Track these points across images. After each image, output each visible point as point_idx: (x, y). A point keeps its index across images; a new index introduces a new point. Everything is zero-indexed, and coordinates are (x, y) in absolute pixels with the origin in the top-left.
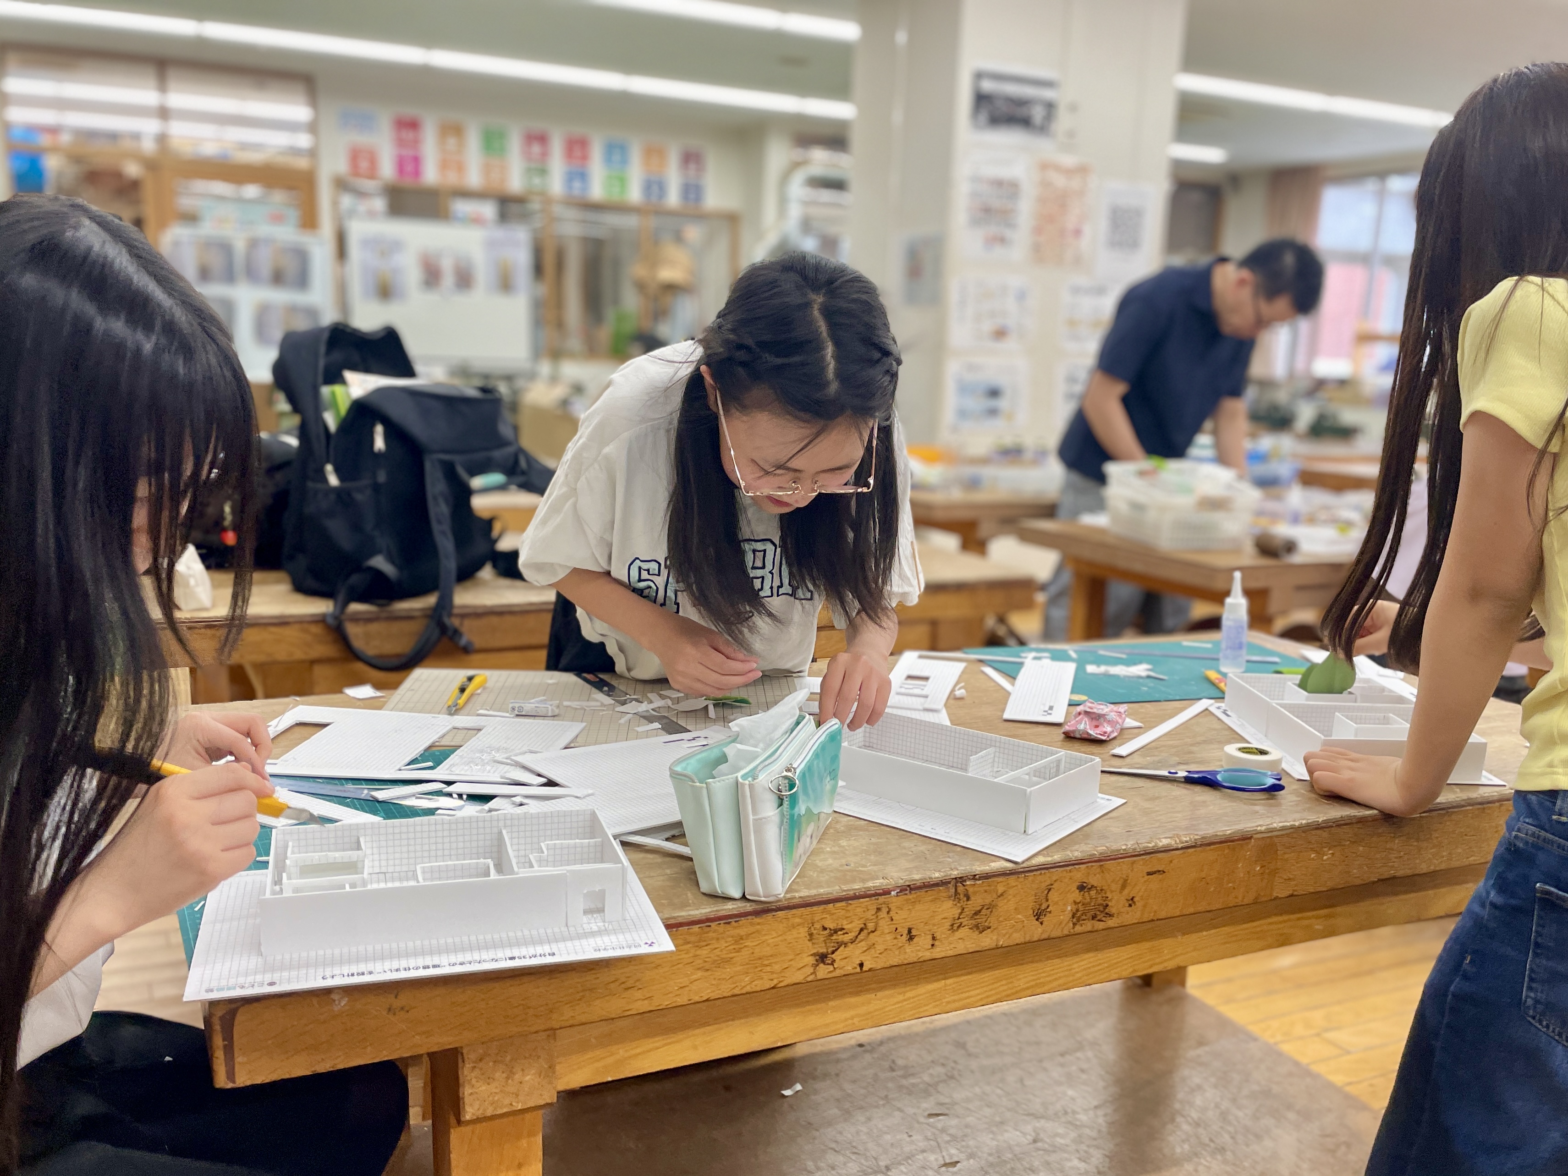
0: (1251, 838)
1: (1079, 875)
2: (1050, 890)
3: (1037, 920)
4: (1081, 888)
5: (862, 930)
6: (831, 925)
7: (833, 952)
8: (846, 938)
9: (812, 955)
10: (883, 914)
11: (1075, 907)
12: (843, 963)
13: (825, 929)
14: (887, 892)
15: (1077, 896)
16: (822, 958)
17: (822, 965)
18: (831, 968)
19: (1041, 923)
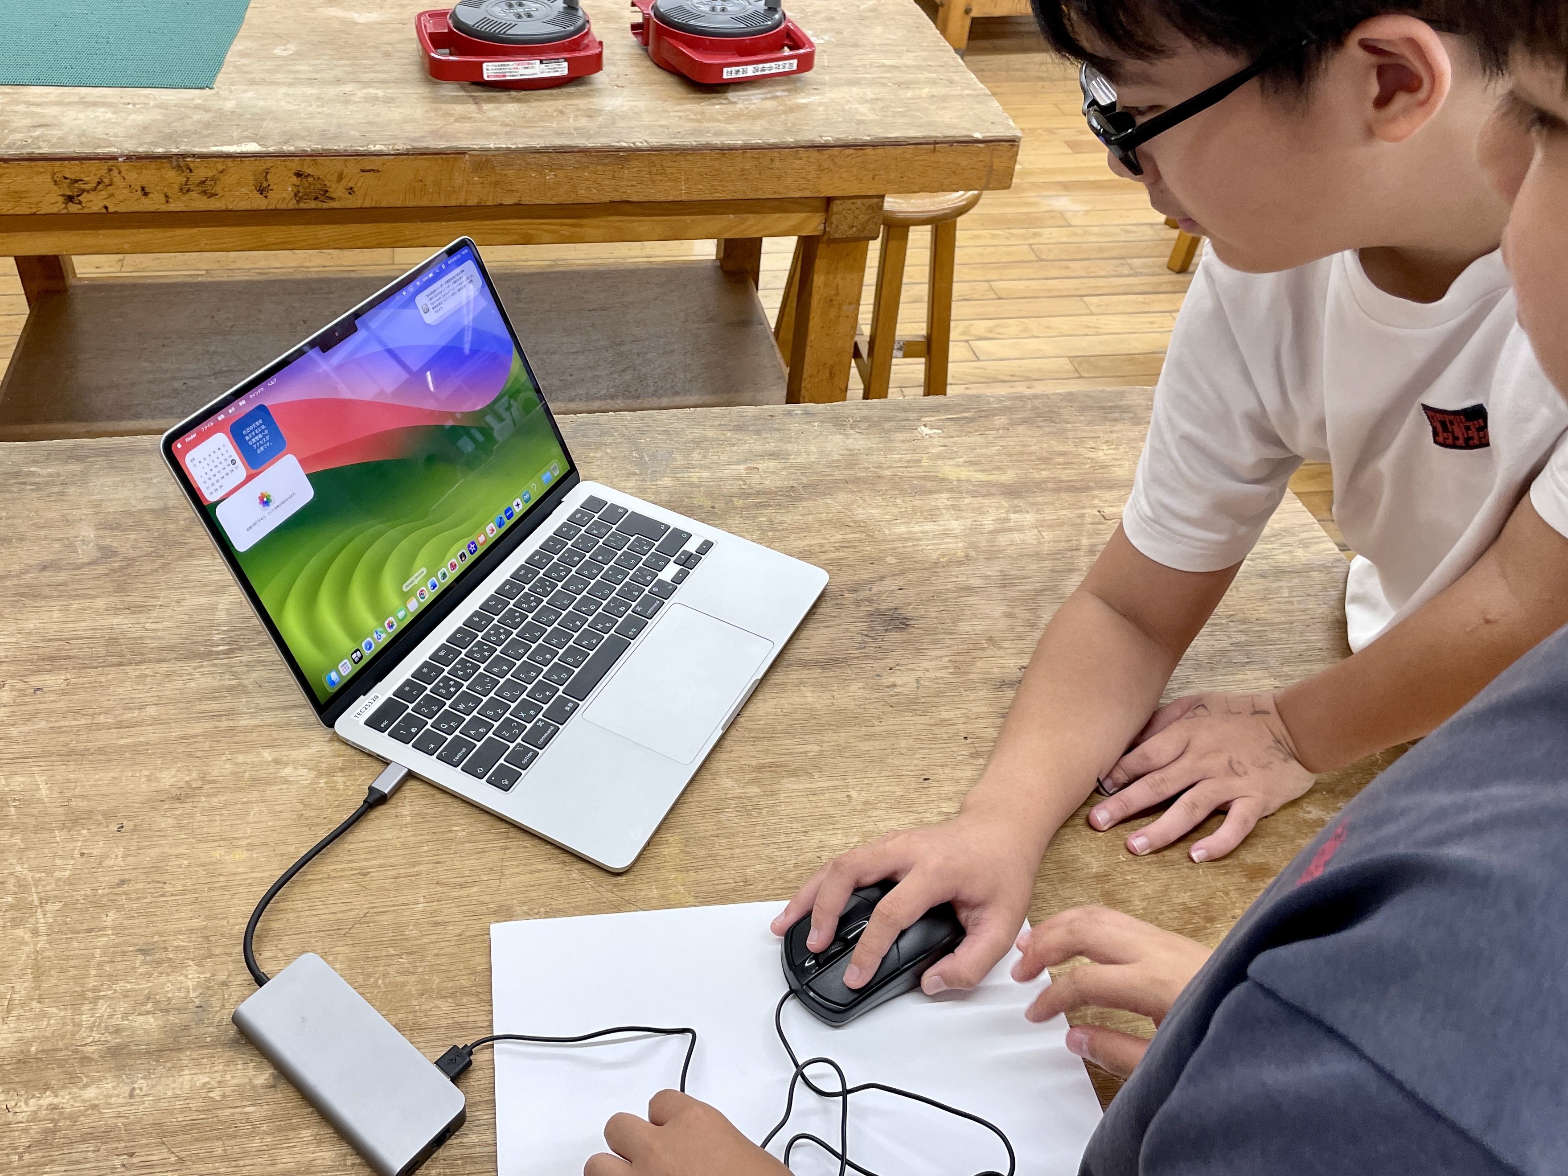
0: (464, 153)
1: (295, 165)
2: (267, 173)
3: (261, 194)
4: (298, 175)
5: (99, 183)
6: (73, 177)
7: (78, 196)
8: (87, 187)
9: (62, 195)
10: (115, 173)
11: (295, 189)
12: (89, 205)
13: (66, 178)
14: (114, 158)
15: (295, 180)
16: (70, 199)
17: (70, 204)
18: (80, 207)
19: (266, 197)
